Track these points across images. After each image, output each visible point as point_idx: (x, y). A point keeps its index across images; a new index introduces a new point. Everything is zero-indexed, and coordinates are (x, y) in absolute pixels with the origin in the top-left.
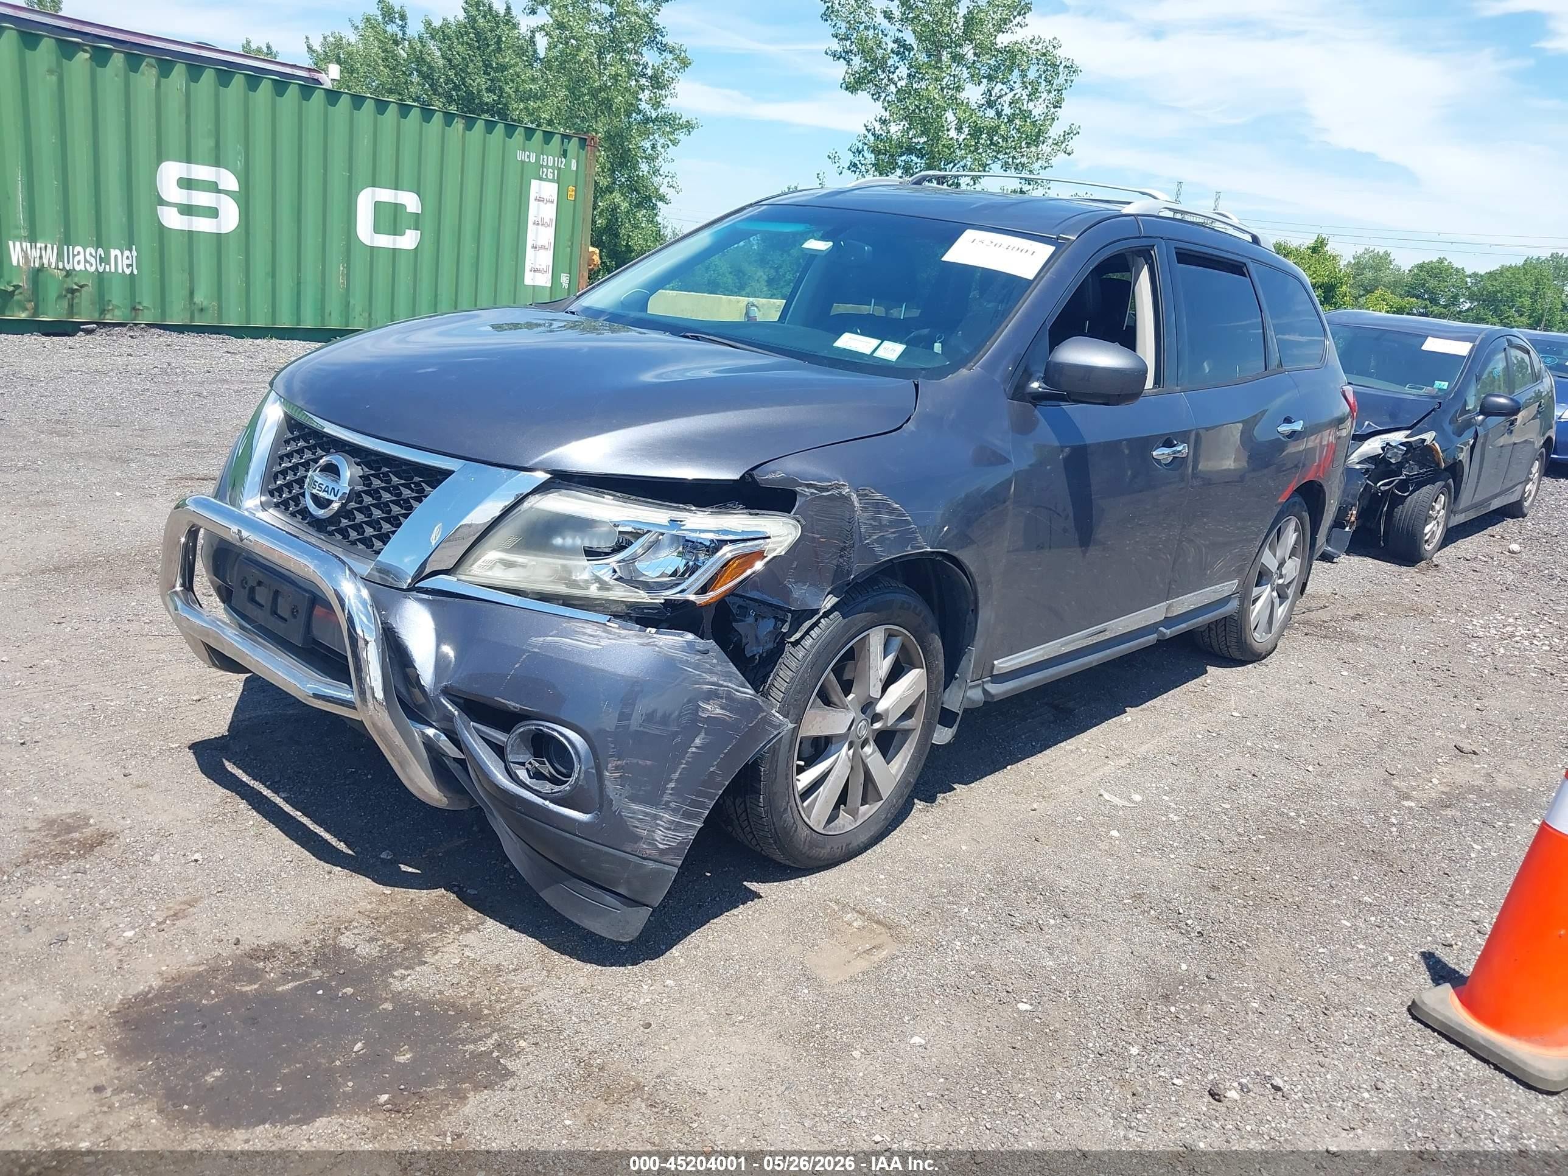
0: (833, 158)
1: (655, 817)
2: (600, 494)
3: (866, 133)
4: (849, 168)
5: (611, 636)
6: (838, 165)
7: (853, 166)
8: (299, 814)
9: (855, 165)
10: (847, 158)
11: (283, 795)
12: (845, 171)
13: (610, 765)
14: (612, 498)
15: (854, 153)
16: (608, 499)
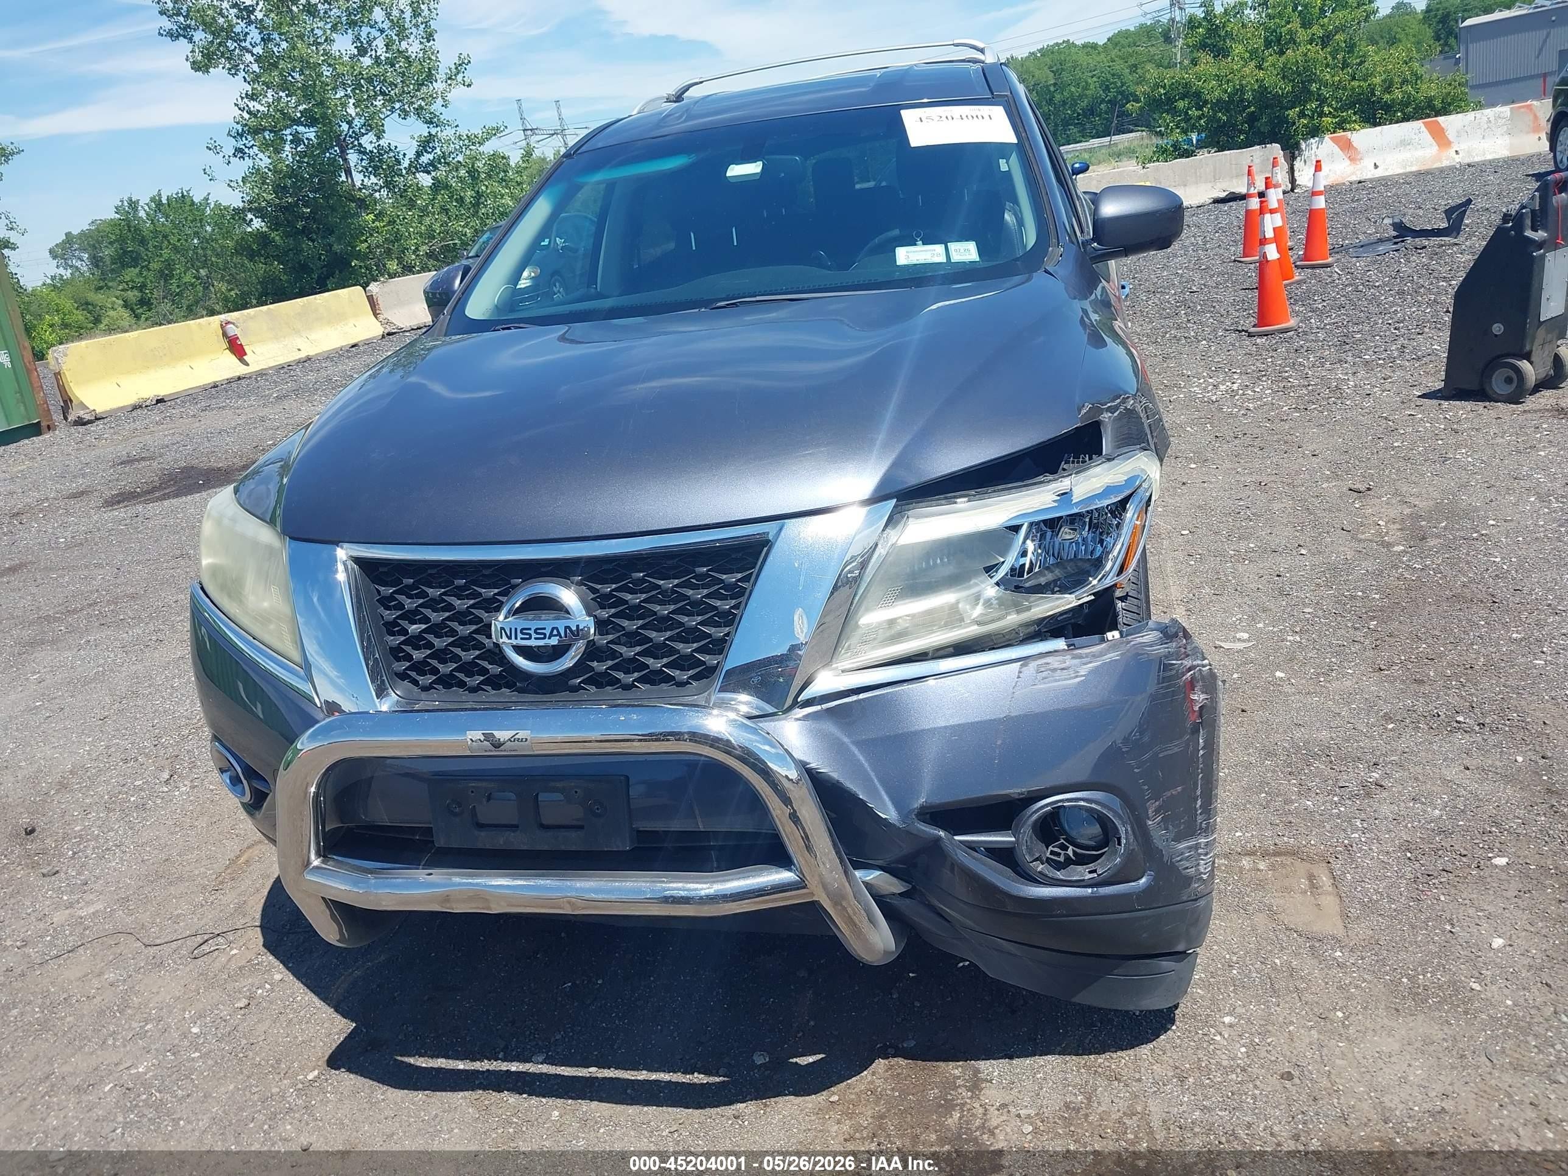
0: (214, 148)
1: (1197, 847)
2: (951, 501)
3: (240, 112)
4: (235, 155)
5: (1084, 660)
6: (221, 154)
7: (239, 152)
8: (593, 1069)
9: (240, 150)
10: (229, 146)
11: (540, 1059)
12: (232, 159)
13: (1150, 811)
14: (966, 499)
15: (234, 137)
16: (962, 503)
